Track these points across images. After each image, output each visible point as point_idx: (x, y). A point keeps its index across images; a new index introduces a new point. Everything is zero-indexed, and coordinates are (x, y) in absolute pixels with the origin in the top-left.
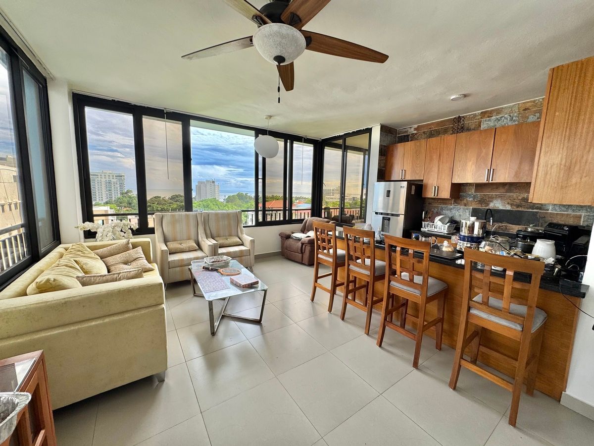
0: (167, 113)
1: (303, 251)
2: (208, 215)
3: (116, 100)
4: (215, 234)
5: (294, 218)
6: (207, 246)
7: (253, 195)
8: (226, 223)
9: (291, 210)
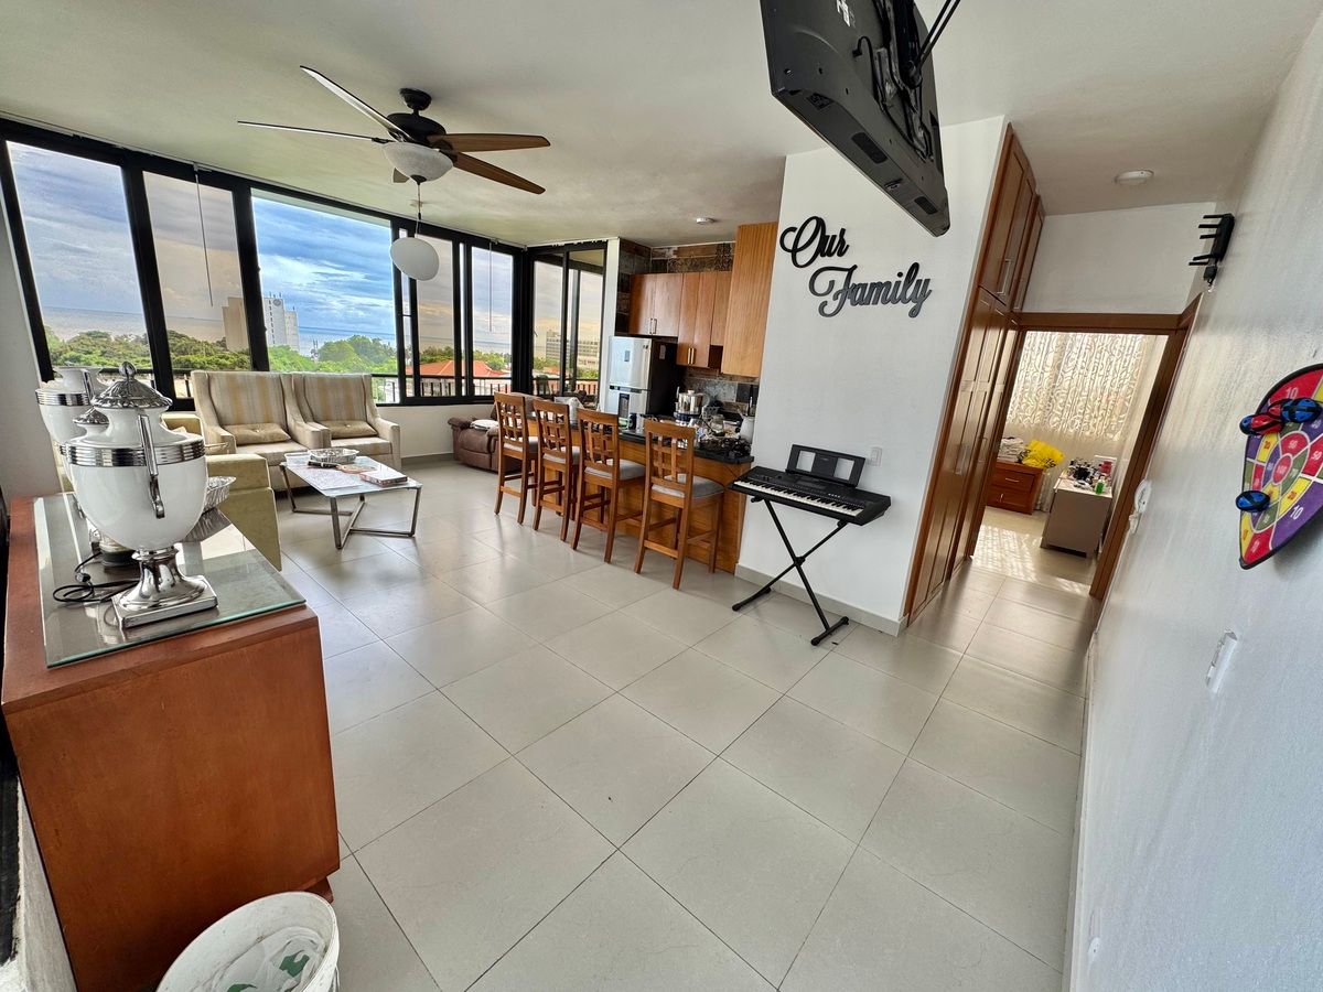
0: (200, 172)
1: (492, 449)
2: (304, 379)
3: (82, 135)
4: (318, 412)
5: (477, 393)
6: (308, 433)
7: (394, 345)
8: (341, 396)
9: (470, 377)
